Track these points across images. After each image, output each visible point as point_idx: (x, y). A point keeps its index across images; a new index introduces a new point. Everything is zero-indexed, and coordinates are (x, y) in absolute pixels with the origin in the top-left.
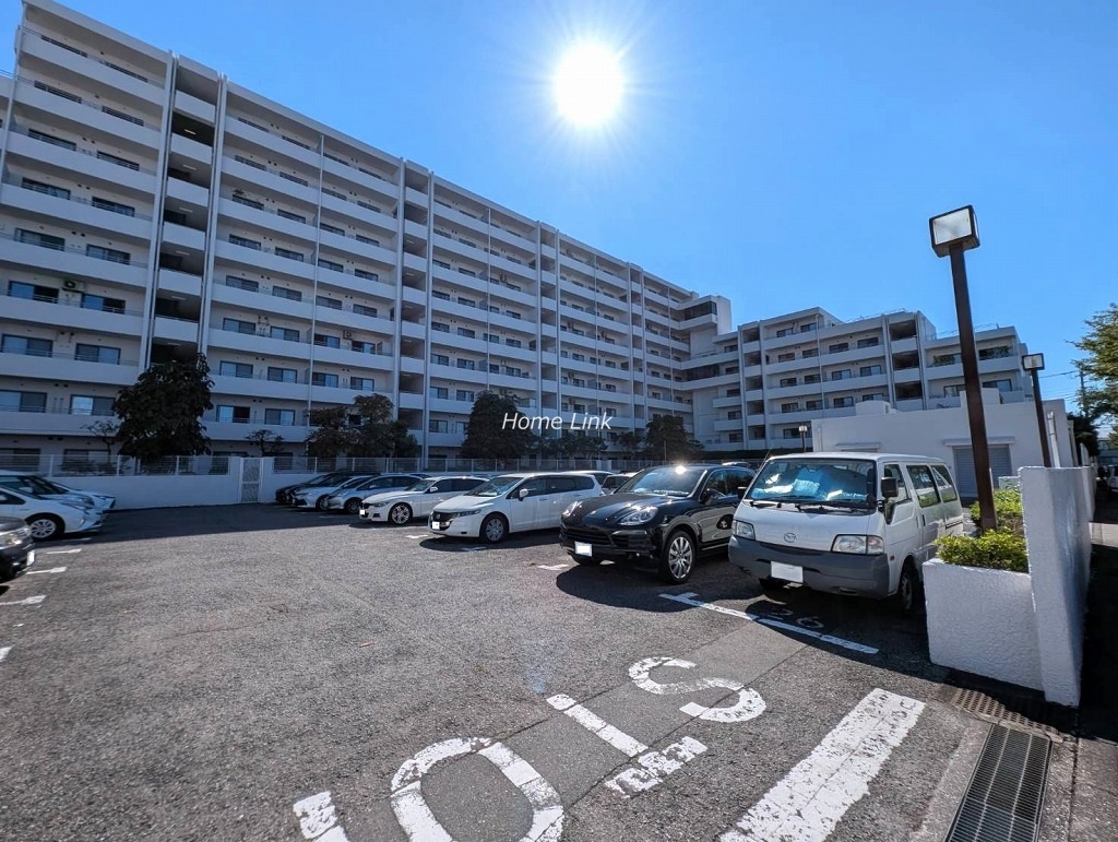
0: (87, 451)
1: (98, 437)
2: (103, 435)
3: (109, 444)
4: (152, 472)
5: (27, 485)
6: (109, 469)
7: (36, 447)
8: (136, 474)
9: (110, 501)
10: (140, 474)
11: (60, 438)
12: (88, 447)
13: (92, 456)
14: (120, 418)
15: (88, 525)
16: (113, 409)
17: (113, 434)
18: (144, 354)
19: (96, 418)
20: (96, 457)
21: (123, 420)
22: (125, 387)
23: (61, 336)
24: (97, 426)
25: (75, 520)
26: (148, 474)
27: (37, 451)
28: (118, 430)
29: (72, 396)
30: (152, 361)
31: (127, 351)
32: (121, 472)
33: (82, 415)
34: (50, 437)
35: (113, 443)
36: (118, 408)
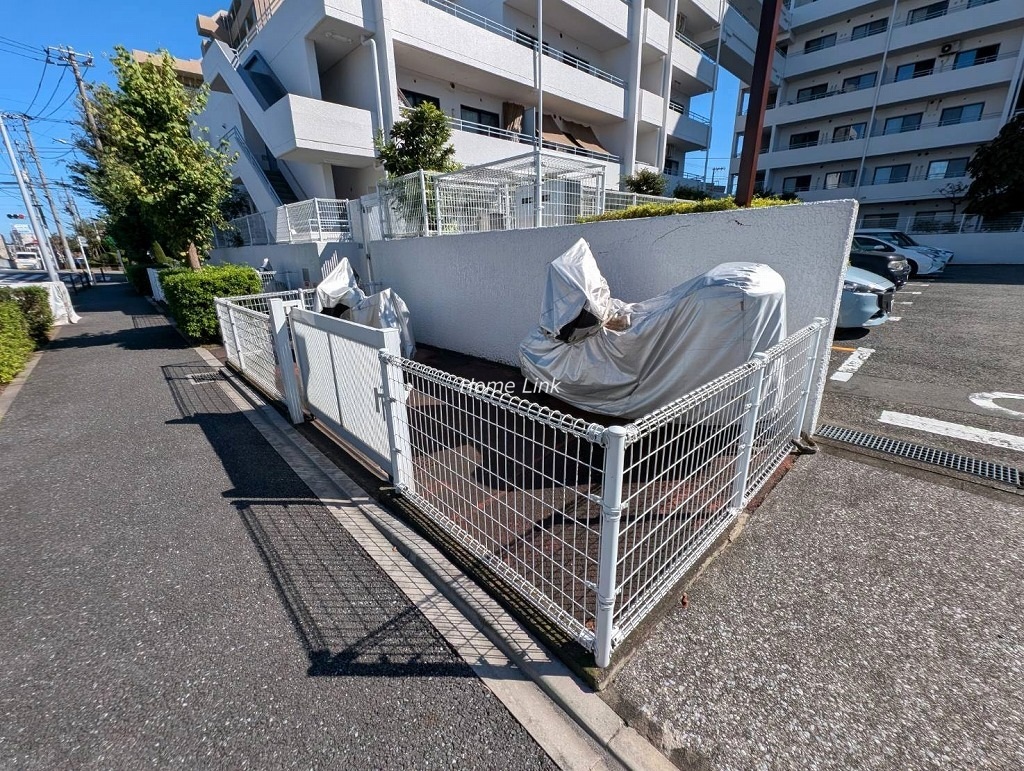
0: (934, 212)
1: (948, 198)
2: (952, 196)
3: (955, 205)
4: (993, 229)
5: (895, 239)
6: (951, 228)
7: (895, 212)
8: (976, 231)
9: (949, 255)
10: (980, 231)
11: (914, 203)
12: (935, 209)
13: (938, 217)
14: (972, 177)
15: (935, 269)
16: (967, 169)
17: (962, 194)
18: (1011, 98)
19: (949, 180)
20: (943, 217)
21: (975, 179)
22: (982, 145)
23: (930, 105)
24: (948, 189)
25: (926, 265)
26: (989, 232)
27: (897, 215)
28: (966, 190)
29: (931, 162)
30: (1019, 106)
31: (991, 101)
32: (963, 231)
33: (936, 179)
34: (907, 203)
35: (959, 203)
36: (973, 167)
